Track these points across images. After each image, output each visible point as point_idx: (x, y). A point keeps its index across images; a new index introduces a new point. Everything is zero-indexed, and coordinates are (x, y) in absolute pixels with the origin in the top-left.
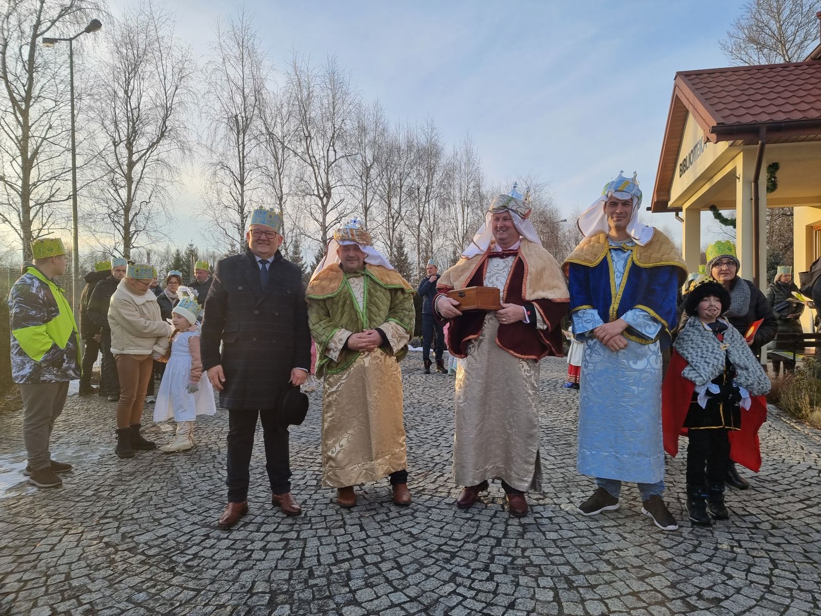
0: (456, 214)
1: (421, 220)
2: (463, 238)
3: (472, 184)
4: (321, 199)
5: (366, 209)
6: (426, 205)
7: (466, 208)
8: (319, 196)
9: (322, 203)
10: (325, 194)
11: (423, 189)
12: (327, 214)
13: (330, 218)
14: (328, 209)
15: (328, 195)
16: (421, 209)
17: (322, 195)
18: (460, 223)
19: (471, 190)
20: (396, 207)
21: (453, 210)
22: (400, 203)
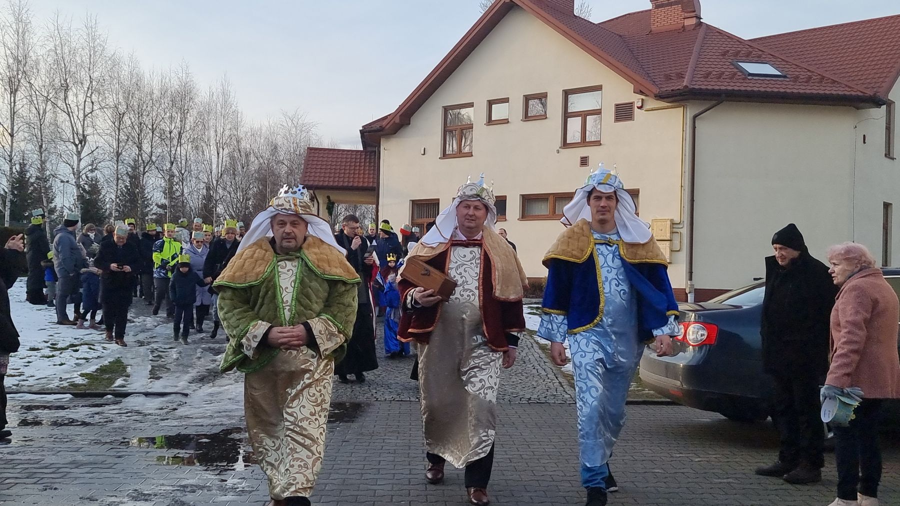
0: (210, 157)
1: (172, 163)
2: (217, 181)
3: (229, 126)
4: (76, 145)
5: (118, 154)
6: (179, 149)
7: (221, 150)
8: (74, 143)
9: (77, 149)
10: (81, 142)
11: (175, 132)
12: (81, 159)
13: (83, 164)
14: (83, 155)
15: (83, 141)
16: (174, 152)
17: (77, 142)
18: (214, 166)
19: (227, 133)
20: (149, 150)
21: (206, 153)
22: (152, 148)
